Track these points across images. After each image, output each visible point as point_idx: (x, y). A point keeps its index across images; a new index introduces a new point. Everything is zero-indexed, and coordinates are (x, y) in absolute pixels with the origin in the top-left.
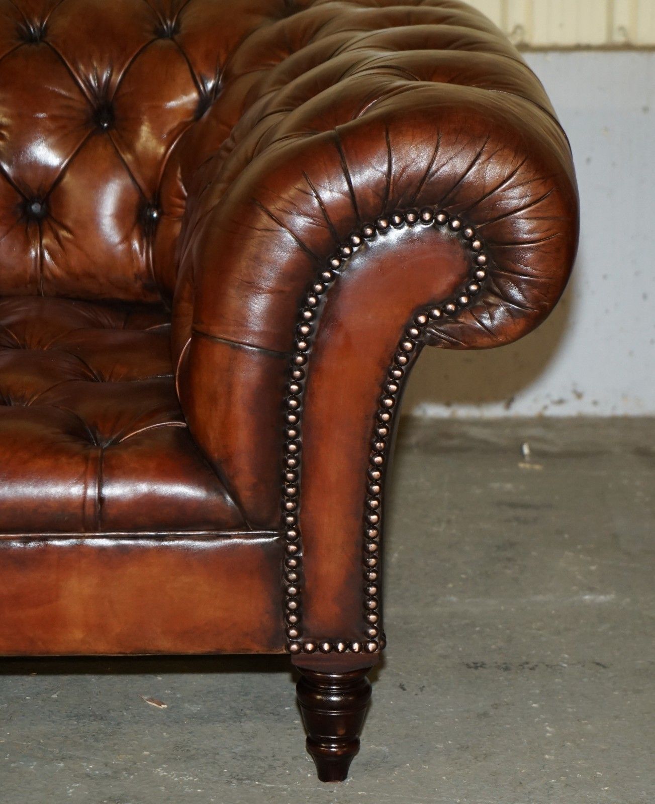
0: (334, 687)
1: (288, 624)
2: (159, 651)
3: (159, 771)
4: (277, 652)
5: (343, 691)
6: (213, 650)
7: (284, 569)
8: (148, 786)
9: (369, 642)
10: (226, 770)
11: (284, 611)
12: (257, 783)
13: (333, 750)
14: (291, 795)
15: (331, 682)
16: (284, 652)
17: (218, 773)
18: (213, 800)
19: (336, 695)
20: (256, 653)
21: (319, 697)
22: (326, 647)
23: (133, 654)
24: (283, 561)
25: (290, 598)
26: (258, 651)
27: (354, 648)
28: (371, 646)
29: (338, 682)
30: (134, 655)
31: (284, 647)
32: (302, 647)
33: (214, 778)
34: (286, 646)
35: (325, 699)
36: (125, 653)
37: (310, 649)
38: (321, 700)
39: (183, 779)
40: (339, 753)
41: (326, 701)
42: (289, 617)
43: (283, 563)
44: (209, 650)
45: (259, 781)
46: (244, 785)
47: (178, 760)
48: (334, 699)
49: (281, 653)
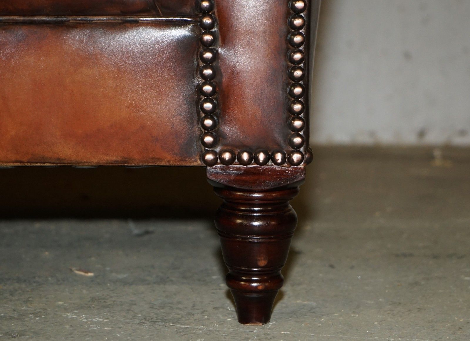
0: (256, 209)
1: (203, 130)
2: (59, 159)
3: (68, 314)
4: (191, 163)
5: (265, 214)
6: (119, 159)
7: (198, 65)
8: (52, 325)
9: (293, 152)
10: (140, 315)
11: (199, 114)
12: (171, 324)
13: (255, 285)
14: (206, 333)
15: (252, 202)
16: (199, 163)
17: (131, 317)
18: (119, 335)
19: (258, 219)
20: (167, 164)
21: (239, 221)
22: (245, 156)
23: (31, 163)
24: (197, 54)
25: (205, 99)
26: (169, 162)
27: (277, 159)
28: (296, 157)
29: (261, 202)
30: (33, 165)
31: (198, 157)
32: (218, 156)
33: (126, 320)
34: (200, 156)
35: (245, 222)
36: (21, 162)
37: (227, 159)
38: (241, 224)
39: (92, 320)
40: (261, 288)
41: (246, 225)
42: (204, 121)
43: (197, 56)
44: (114, 158)
45: (173, 323)
46: (156, 326)
47: (92, 308)
48: (256, 223)
49: (195, 164)
